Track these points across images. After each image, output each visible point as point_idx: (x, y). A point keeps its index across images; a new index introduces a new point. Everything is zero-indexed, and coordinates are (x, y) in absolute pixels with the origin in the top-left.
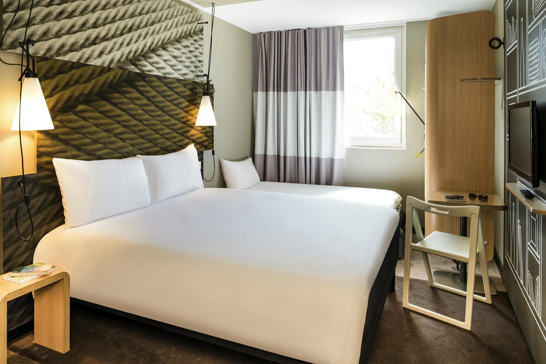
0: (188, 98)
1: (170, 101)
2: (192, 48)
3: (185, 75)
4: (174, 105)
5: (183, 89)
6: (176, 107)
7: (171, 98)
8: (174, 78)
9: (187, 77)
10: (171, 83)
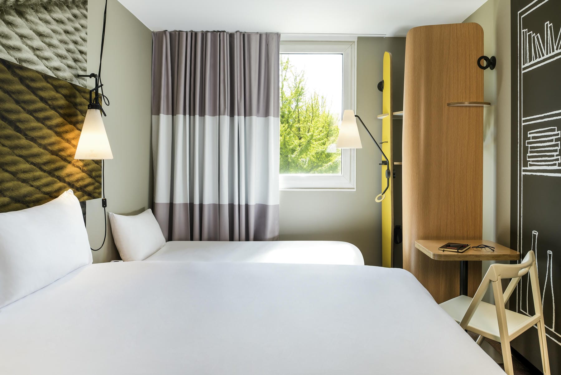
0: (61, 111)
1: (30, 112)
2: (69, 28)
3: (57, 69)
4: (38, 119)
5: (53, 93)
6: (40, 125)
7: (32, 107)
8: (37, 72)
9: (61, 74)
10: (33, 80)
